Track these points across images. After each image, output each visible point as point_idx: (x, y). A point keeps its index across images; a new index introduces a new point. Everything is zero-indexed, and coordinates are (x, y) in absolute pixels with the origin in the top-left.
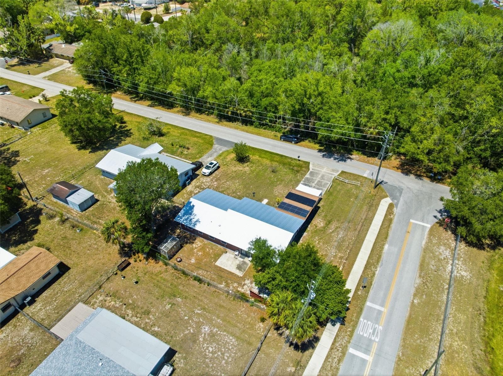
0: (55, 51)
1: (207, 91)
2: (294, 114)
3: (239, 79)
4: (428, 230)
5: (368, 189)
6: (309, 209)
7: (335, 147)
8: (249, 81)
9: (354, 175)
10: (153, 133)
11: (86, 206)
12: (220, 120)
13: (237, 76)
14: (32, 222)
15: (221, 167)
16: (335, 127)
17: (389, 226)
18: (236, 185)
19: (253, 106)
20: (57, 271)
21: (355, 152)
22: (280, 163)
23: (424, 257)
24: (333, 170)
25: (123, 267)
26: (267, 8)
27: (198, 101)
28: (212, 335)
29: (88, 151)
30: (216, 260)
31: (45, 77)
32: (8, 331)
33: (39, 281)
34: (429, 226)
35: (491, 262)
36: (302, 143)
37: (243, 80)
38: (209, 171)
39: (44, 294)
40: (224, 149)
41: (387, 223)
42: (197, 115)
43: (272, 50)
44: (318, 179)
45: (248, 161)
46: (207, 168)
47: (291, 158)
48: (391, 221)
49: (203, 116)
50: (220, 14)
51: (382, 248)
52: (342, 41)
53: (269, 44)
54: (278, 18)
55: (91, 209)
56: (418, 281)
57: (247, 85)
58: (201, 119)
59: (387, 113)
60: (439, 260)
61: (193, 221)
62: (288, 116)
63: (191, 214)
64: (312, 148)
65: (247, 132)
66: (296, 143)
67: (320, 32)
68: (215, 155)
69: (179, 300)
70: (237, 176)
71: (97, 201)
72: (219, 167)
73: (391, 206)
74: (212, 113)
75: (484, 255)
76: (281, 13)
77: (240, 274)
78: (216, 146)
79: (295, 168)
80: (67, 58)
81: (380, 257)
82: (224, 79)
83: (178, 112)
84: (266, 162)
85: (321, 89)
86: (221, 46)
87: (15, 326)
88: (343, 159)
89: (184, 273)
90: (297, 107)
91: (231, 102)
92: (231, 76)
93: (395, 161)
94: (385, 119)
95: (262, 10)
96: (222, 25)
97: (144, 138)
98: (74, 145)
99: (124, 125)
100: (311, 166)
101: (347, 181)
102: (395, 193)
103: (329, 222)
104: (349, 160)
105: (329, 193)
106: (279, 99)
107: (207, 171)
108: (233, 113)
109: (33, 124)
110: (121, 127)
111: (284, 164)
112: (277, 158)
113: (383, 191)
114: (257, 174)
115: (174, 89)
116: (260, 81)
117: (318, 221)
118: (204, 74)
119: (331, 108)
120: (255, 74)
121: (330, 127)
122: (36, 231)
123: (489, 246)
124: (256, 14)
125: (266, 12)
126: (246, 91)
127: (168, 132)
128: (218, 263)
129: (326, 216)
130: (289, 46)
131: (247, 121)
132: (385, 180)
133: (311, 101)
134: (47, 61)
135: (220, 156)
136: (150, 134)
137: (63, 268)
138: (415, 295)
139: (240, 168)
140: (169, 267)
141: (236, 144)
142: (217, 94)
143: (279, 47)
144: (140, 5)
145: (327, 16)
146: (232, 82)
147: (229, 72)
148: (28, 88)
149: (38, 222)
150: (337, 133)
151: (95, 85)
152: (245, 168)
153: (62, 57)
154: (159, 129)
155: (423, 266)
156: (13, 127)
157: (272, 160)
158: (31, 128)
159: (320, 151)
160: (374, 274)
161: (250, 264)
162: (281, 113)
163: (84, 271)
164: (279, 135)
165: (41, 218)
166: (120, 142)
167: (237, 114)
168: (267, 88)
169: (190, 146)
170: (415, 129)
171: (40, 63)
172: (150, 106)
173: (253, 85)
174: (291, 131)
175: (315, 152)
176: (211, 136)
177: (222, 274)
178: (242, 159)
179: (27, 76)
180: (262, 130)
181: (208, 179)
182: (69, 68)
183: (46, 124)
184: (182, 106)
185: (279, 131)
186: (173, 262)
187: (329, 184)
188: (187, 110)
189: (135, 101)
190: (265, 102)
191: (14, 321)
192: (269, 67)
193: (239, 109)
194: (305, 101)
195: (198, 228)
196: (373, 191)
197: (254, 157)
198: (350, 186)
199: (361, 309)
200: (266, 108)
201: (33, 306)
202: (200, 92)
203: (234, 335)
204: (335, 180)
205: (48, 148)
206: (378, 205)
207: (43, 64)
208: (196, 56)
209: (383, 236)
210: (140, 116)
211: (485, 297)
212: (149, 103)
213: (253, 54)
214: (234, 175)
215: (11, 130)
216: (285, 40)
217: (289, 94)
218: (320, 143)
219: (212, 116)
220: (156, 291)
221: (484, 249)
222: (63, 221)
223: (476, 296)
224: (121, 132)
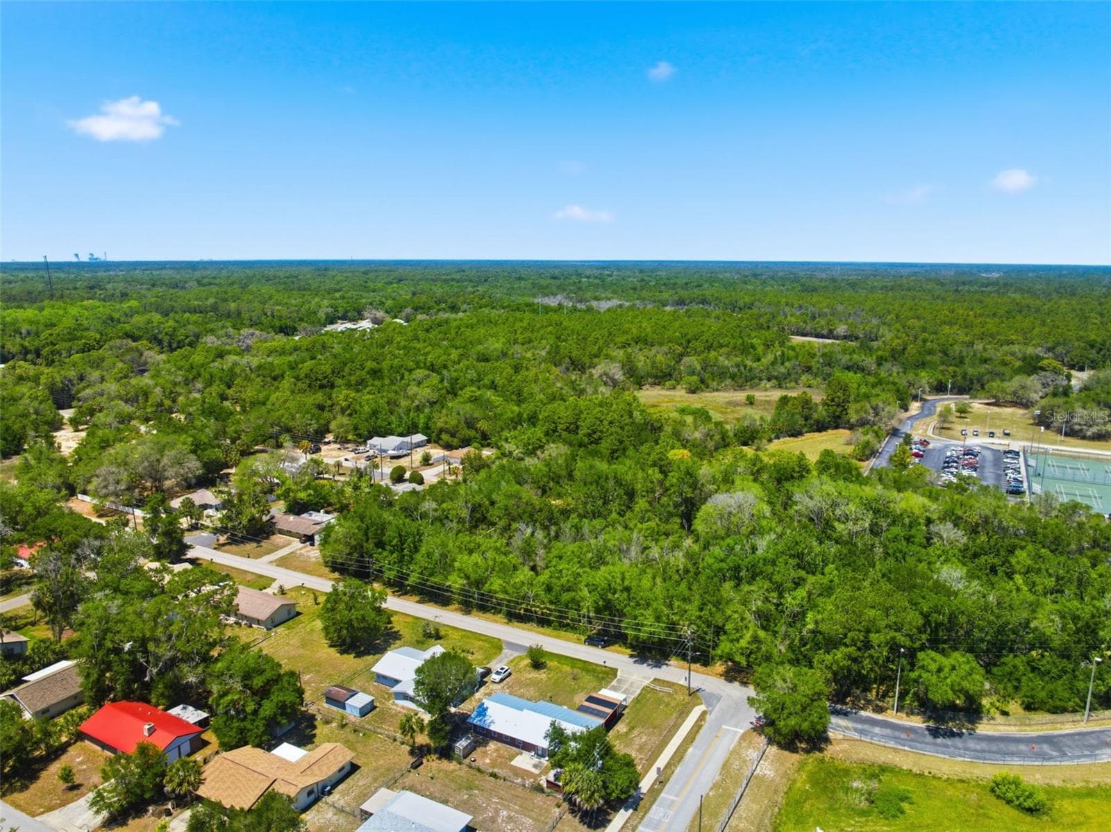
0: (279, 526)
1: (495, 584)
2: (598, 610)
3: (533, 568)
4: (739, 735)
5: (682, 697)
6: (610, 711)
7: (650, 652)
8: (547, 571)
9: (668, 682)
10: (428, 636)
11: (365, 711)
12: (510, 621)
13: (531, 564)
14: (307, 727)
15: (513, 674)
16: (643, 625)
17: (697, 732)
18: (532, 692)
19: (551, 602)
20: (348, 768)
21: (674, 658)
22: (583, 669)
23: (729, 758)
24: (644, 678)
25: (416, 766)
26: (572, 471)
27: (483, 595)
28: (510, 818)
29: (352, 656)
30: (511, 760)
31: (271, 562)
32: (313, 815)
33: (335, 774)
34: (742, 731)
35: (802, 765)
36: (612, 648)
37: (539, 568)
38: (500, 677)
39: (340, 787)
40: (516, 654)
41: (696, 729)
42: (480, 614)
43: (577, 528)
44: (625, 687)
45: (545, 667)
46: (498, 673)
47: (597, 665)
48: (700, 727)
49: (488, 615)
50: (508, 482)
51: (686, 750)
52: (671, 515)
53: (574, 519)
54: (585, 485)
55: (370, 715)
56: (718, 778)
57: (544, 577)
58: (486, 619)
59: (701, 609)
60: (745, 761)
61: (487, 722)
62: (592, 614)
63: (485, 715)
64: (622, 653)
65: (544, 634)
66: (603, 647)
67: (641, 504)
68: (506, 661)
69: (476, 792)
70: (534, 683)
71: (376, 707)
72: (510, 674)
73: (704, 713)
74: (500, 612)
75: (795, 758)
76: (589, 479)
77: (536, 771)
78: (506, 651)
79: (601, 675)
80: (297, 535)
81: (682, 758)
82: (515, 568)
83: (456, 610)
84: (567, 668)
85: (627, 583)
86: (510, 525)
87: (318, 811)
88: (658, 664)
89: (479, 770)
90: (601, 603)
91: (523, 598)
92: (523, 564)
93: (719, 667)
94: (700, 617)
95: (564, 473)
96: (510, 496)
97: (418, 642)
98: (332, 649)
99: (389, 626)
100: (619, 673)
101: (658, 688)
102: (712, 700)
103: (633, 728)
104: (664, 667)
105: (637, 700)
106: (580, 593)
107: (497, 678)
108: (526, 610)
109: (276, 623)
110: (386, 628)
111: (588, 671)
112: (580, 665)
113: (698, 698)
114: (556, 681)
115: (455, 582)
116: (561, 571)
117: (621, 727)
118: (491, 563)
119: (638, 604)
120: (554, 563)
121: (638, 625)
122: (314, 736)
123: (803, 750)
124: (557, 479)
125: (570, 476)
126: (543, 584)
127: (447, 635)
128: (513, 763)
129: (630, 723)
130: (598, 523)
131: (543, 622)
132: (703, 688)
133: (616, 596)
134: (267, 538)
135: (512, 661)
136: (424, 636)
137: (354, 768)
138: (711, 789)
139: (534, 674)
140: (464, 766)
141: (531, 648)
142: (508, 588)
143: (586, 525)
144: (385, 451)
145: (652, 482)
146: (524, 574)
147: (521, 560)
148: (254, 577)
149: (314, 727)
150: (645, 632)
151: (341, 574)
152: (542, 675)
153: (289, 533)
154: (437, 631)
155: (725, 766)
156: (251, 626)
157: (572, 667)
158: (275, 626)
159: (631, 656)
160: (673, 772)
161: (546, 763)
162: (584, 611)
163: (376, 769)
164: (583, 638)
165: (316, 723)
166: (389, 646)
167: (531, 611)
168: (568, 581)
169: (474, 650)
170: (729, 627)
171: (259, 542)
172: (419, 602)
173: (551, 577)
174: (599, 633)
175: (626, 658)
176: (499, 640)
177: (518, 772)
178: (537, 665)
179: (245, 560)
180: (562, 633)
181: (499, 686)
182: (301, 549)
183: (290, 623)
184: (459, 603)
185: (583, 634)
186: (467, 761)
187: (638, 691)
188: (467, 606)
189: (399, 596)
190: (566, 597)
191: (315, 807)
192: (573, 552)
193: (534, 606)
194: (610, 596)
195: (492, 728)
196: (687, 698)
197: (552, 664)
198: (661, 694)
199: (655, 800)
200: (567, 606)
201: (331, 796)
202: (487, 585)
203: (530, 817)
204: (645, 689)
205: (301, 651)
206: (689, 712)
207: (262, 544)
208: (479, 539)
209: (690, 739)
210: (409, 615)
211: (786, 793)
212: (417, 598)
213: (553, 533)
214: (528, 682)
215: (249, 630)
216: (595, 515)
217: (592, 588)
218: (632, 647)
219: (500, 616)
220: (452, 785)
221: (797, 752)
222: (343, 726)
223: (776, 791)
224: (388, 634)
